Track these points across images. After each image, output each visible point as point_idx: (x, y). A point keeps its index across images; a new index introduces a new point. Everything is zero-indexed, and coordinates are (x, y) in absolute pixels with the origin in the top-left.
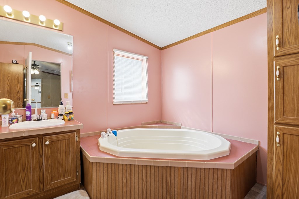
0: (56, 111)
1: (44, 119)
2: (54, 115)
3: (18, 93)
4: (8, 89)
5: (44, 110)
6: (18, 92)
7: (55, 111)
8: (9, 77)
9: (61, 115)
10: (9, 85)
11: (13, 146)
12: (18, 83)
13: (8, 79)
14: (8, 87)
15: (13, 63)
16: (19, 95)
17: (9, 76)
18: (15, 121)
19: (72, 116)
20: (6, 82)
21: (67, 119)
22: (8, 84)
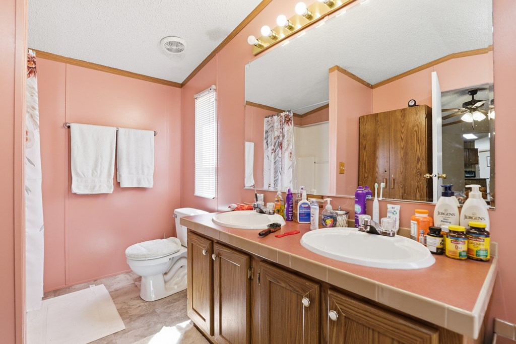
0: (426, 215)
1: (384, 234)
2: (416, 227)
3: (418, 163)
4: (402, 156)
5: (397, 208)
6: (418, 159)
7: (422, 216)
8: (402, 133)
9: (436, 232)
10: (403, 149)
11: (278, 282)
12: (418, 141)
13: (402, 138)
14: (402, 152)
15: (409, 106)
16: (419, 165)
17: (403, 131)
18: (329, 222)
19: (482, 246)
20: (399, 143)
21: (454, 252)
22: (402, 146)
